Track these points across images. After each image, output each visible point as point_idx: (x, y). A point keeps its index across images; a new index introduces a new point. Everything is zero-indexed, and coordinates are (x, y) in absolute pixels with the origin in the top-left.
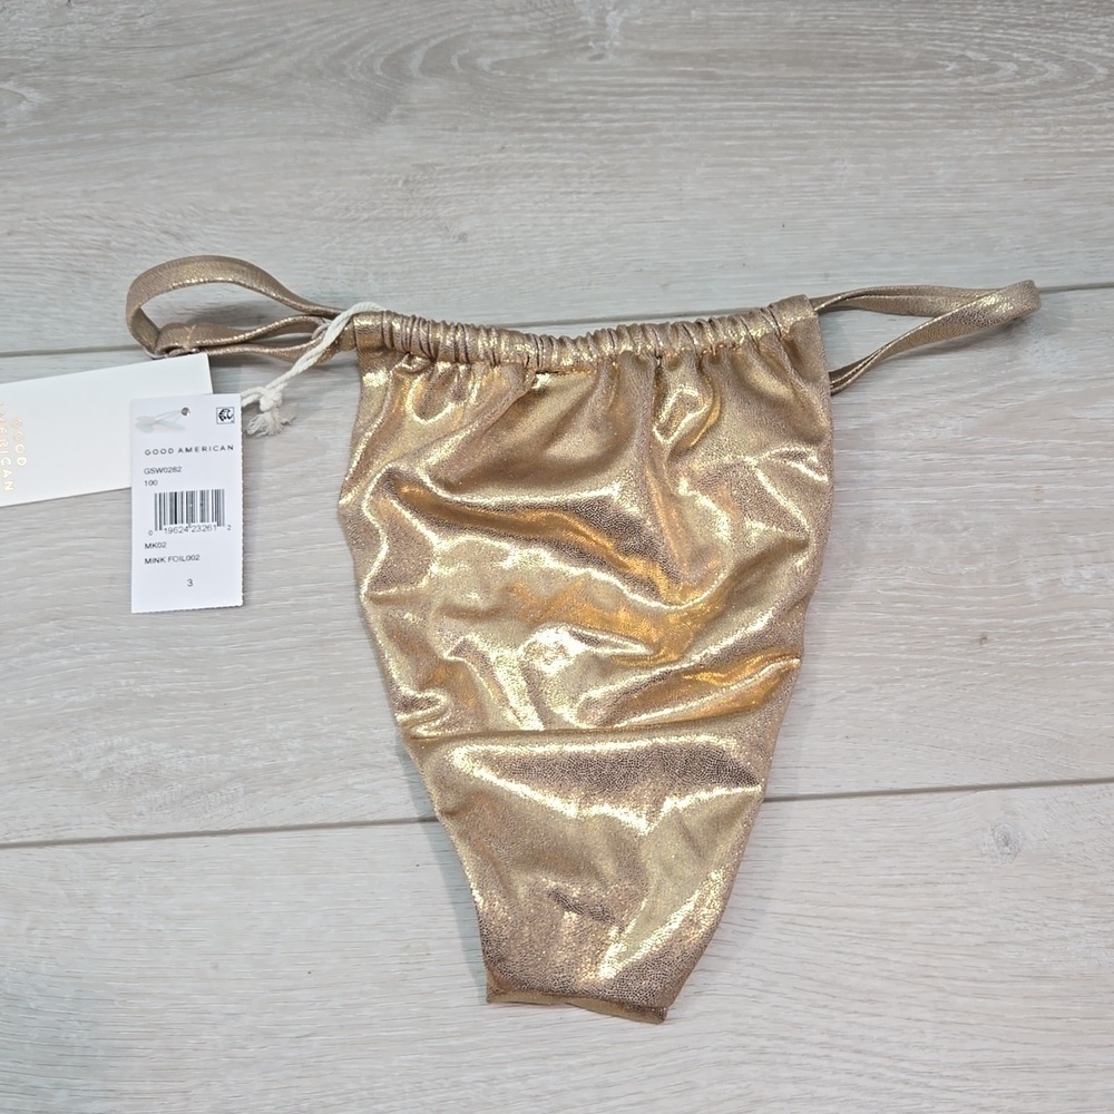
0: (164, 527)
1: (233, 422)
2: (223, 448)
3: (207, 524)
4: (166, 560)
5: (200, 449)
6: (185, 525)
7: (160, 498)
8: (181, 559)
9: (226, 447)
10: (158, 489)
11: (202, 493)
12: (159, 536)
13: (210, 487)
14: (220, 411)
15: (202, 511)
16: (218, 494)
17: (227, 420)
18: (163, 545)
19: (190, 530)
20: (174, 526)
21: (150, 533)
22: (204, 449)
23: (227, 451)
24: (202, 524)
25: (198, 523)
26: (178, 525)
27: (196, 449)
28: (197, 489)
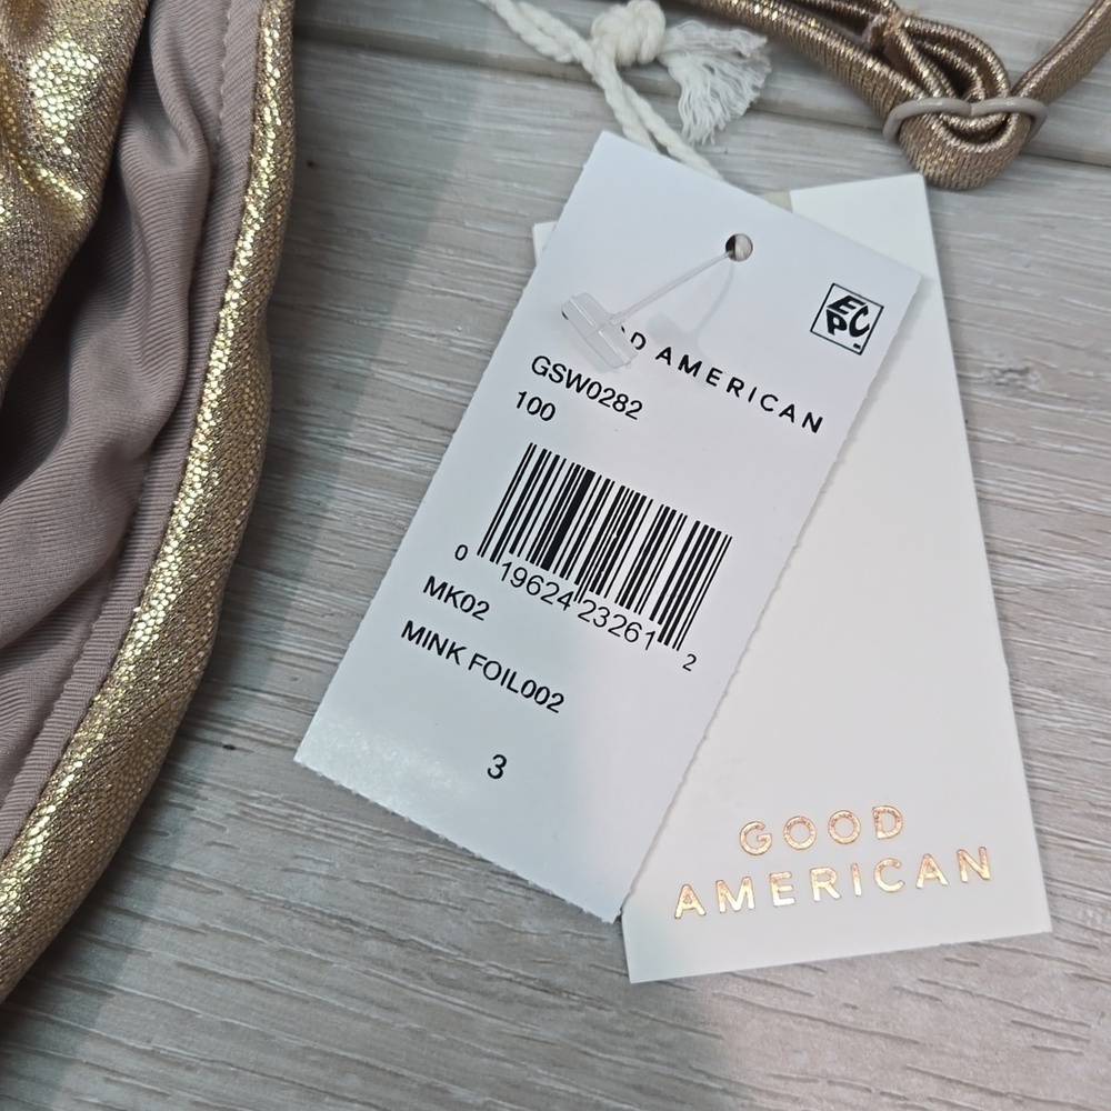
0: (506, 557)
1: (859, 350)
2: (789, 412)
3: (631, 616)
4: (465, 657)
5: (724, 381)
6: (568, 585)
7: (538, 465)
8: (507, 678)
9: (800, 416)
10: (546, 436)
11: (666, 515)
12: (479, 576)
13: (696, 510)
14: (838, 295)
15: (638, 572)
16: (708, 544)
17: (843, 336)
18: (478, 608)
19: (576, 607)
20: (534, 570)
21: (461, 553)
22: (735, 386)
23: (796, 430)
24: (616, 609)
25: (609, 601)
26: (548, 575)
27: (712, 376)
28: (659, 497)
